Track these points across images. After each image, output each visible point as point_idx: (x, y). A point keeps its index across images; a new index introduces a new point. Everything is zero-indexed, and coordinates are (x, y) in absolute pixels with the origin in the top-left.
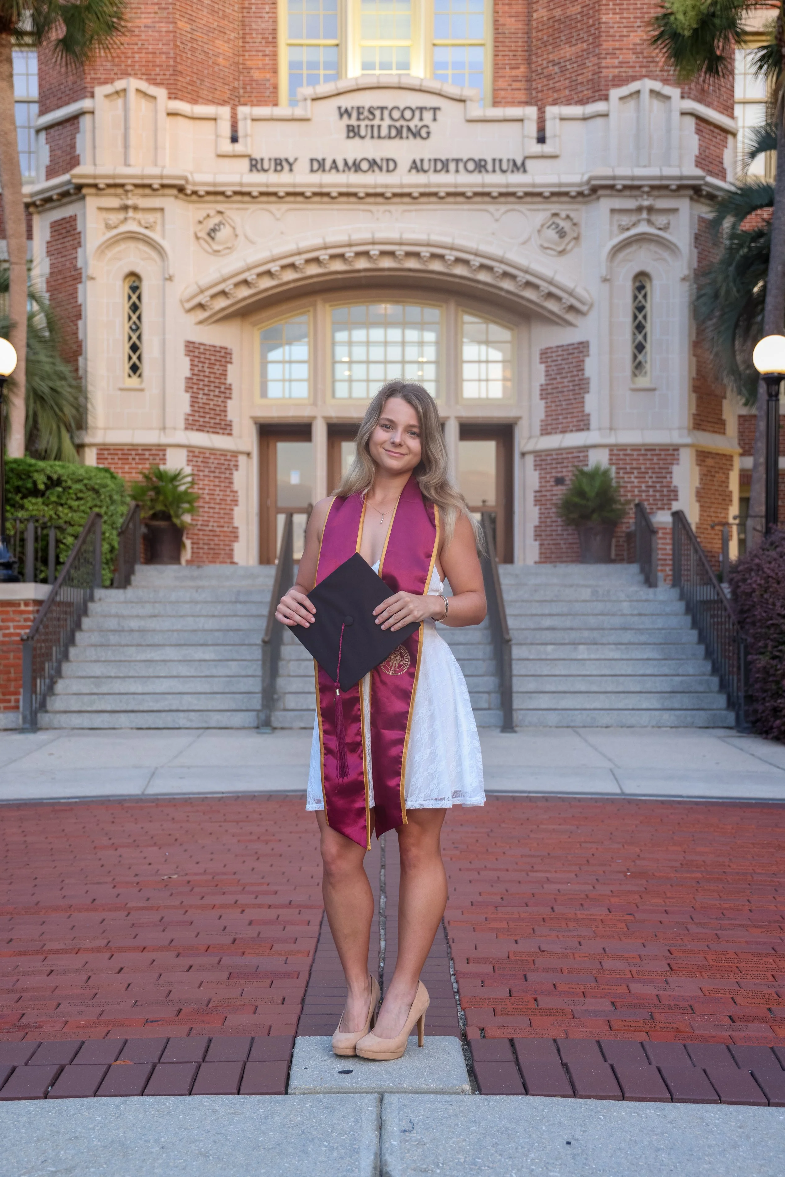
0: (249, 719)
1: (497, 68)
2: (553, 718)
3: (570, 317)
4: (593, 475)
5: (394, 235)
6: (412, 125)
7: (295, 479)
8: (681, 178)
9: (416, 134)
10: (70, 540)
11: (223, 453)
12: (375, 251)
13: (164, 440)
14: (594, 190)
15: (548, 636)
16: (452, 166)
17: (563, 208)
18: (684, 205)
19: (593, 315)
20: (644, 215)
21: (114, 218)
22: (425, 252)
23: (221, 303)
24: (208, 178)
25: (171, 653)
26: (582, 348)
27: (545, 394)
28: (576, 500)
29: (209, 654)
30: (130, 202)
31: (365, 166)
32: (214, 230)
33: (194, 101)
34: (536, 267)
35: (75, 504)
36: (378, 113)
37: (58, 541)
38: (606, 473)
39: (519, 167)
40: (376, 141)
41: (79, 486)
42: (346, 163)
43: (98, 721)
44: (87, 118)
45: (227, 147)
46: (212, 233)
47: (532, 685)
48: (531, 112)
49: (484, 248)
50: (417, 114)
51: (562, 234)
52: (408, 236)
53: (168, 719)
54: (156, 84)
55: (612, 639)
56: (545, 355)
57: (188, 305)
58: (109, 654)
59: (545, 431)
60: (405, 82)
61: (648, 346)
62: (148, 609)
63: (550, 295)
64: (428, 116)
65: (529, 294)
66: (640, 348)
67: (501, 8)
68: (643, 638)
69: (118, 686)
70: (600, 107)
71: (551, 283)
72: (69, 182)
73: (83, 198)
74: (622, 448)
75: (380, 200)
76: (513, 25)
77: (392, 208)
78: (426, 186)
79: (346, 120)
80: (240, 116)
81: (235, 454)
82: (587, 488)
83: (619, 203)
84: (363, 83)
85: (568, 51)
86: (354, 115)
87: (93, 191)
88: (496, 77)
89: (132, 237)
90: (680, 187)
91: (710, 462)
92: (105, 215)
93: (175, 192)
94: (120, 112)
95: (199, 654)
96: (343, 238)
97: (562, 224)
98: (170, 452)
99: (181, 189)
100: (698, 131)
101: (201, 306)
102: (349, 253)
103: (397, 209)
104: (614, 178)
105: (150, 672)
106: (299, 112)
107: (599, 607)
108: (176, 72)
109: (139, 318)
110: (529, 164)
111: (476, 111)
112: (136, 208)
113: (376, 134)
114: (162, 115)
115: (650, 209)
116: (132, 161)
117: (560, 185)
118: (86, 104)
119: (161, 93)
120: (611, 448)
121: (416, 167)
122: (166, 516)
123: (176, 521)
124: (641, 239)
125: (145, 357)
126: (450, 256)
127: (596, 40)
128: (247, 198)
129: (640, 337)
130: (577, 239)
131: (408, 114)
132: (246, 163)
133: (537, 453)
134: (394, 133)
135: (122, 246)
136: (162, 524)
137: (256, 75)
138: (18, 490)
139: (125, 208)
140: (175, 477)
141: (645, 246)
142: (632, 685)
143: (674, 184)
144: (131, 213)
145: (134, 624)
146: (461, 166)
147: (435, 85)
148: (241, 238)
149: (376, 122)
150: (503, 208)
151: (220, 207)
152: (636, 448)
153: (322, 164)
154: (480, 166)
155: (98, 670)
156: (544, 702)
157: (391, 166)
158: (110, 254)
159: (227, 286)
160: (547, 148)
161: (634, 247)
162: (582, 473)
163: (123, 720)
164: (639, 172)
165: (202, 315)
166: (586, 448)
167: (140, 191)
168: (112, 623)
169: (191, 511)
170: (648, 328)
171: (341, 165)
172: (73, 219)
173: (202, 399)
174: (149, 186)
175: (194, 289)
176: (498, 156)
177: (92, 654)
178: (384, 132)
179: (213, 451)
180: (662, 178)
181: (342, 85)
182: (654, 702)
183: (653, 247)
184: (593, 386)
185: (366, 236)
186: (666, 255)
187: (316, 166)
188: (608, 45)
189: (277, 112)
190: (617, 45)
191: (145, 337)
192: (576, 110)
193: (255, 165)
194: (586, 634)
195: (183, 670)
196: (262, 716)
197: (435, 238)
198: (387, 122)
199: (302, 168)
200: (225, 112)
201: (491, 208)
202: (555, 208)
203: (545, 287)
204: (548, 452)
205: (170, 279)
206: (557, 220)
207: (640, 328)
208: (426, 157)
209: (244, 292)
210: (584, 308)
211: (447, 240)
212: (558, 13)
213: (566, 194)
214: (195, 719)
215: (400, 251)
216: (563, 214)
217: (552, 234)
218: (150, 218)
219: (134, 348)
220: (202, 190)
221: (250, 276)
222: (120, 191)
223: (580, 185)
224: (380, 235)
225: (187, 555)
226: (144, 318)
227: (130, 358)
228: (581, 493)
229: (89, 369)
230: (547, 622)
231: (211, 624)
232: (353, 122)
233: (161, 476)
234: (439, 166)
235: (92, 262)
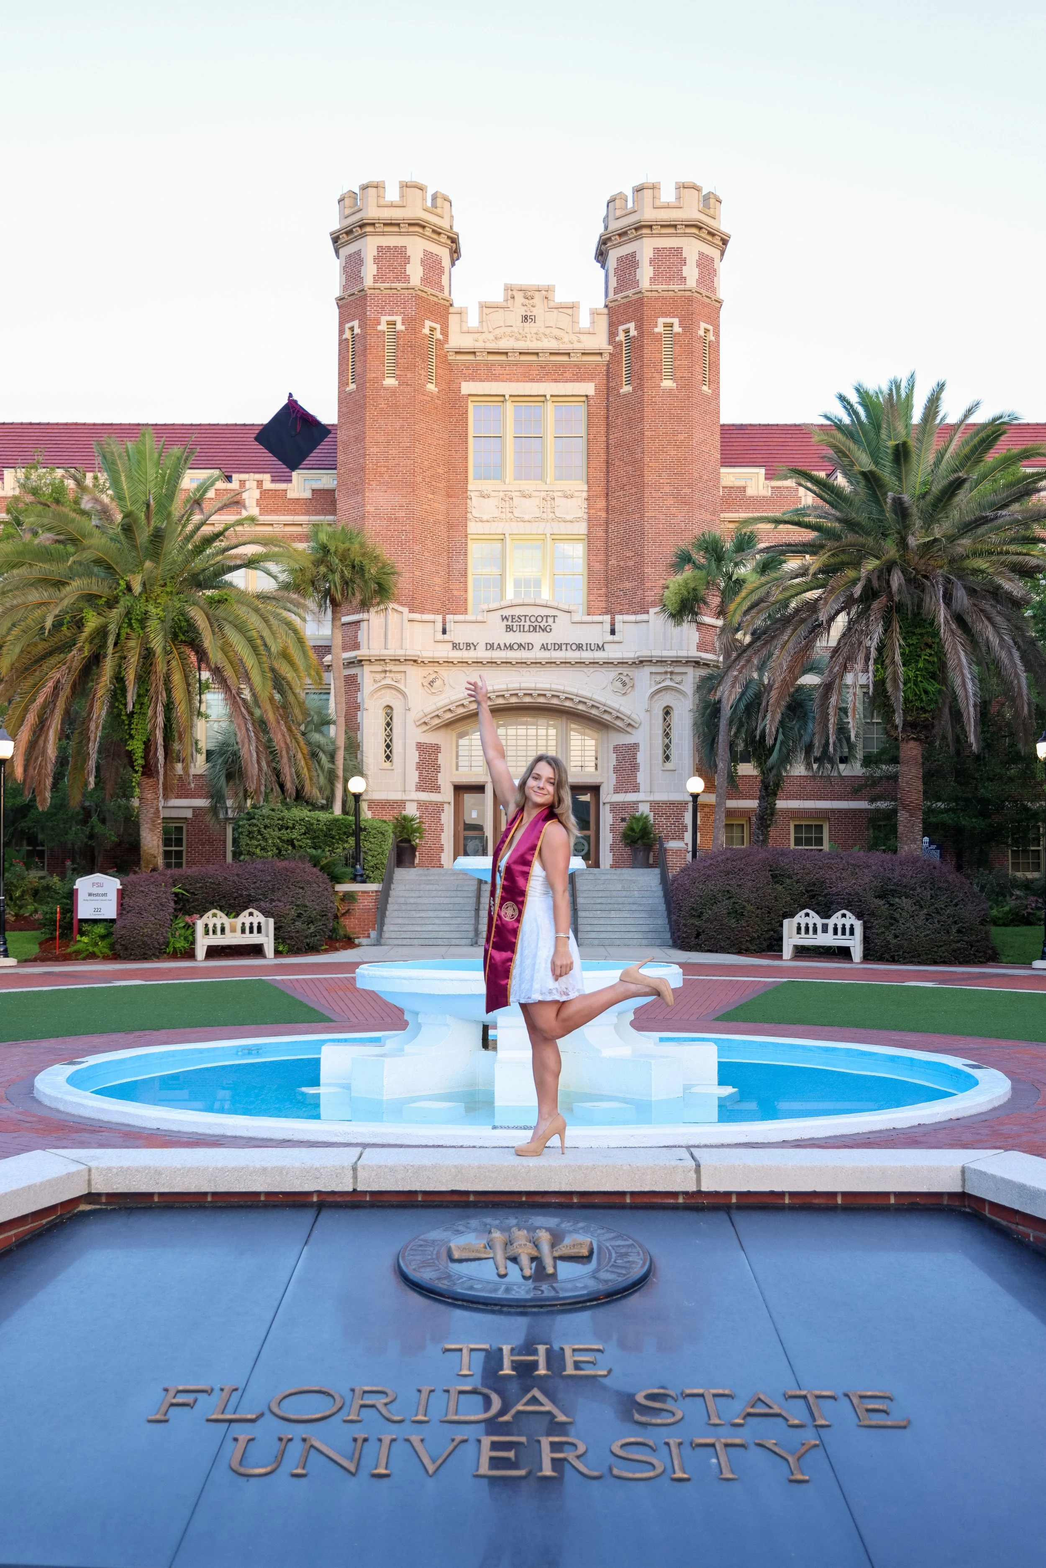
0: (468, 941)
1: (590, 589)
2: (596, 942)
3: (629, 729)
4: (638, 820)
5: (532, 685)
6: (542, 625)
7: (474, 815)
8: (688, 657)
9: (544, 630)
10: (370, 858)
11: (436, 803)
12: (521, 693)
13: (404, 798)
14: (641, 662)
15: (599, 907)
16: (564, 647)
17: (625, 671)
18: (690, 670)
19: (641, 729)
20: (669, 676)
21: (379, 676)
22: (549, 694)
23: (436, 721)
24: (430, 654)
25: (431, 914)
26: (635, 746)
27: (616, 770)
28: (630, 833)
29: (447, 914)
30: (388, 669)
31: (516, 647)
32: (432, 682)
33: (423, 613)
34: (609, 703)
35: (372, 840)
36: (523, 618)
37: (364, 859)
38: (647, 816)
39: (601, 648)
40: (522, 633)
41: (374, 831)
42: (505, 645)
43: (405, 942)
44: (366, 623)
45: (440, 636)
46: (431, 683)
47: (589, 928)
48: (607, 618)
49: (581, 692)
50: (545, 619)
51: (624, 684)
52: (539, 686)
53: (434, 942)
54: (402, 605)
55: (627, 908)
56: (616, 749)
57: (418, 723)
58: (404, 915)
59: (617, 791)
60: (538, 602)
61: (672, 746)
62: (417, 894)
63: (617, 717)
64: (550, 620)
65: (606, 717)
66: (667, 747)
67: (592, 558)
68: (642, 908)
69: (410, 928)
70: (644, 617)
71: (618, 711)
72: (356, 657)
73: (363, 665)
74: (657, 803)
75: (524, 665)
76: (598, 566)
77: (531, 669)
78: (549, 659)
79: (505, 622)
80: (447, 620)
81: (442, 803)
82: (635, 826)
83: (654, 669)
84: (515, 602)
85: (628, 585)
86: (510, 619)
87: (368, 663)
88: (589, 594)
89: (389, 687)
90: (687, 662)
91: (706, 810)
92: (373, 675)
93: (412, 663)
94: (383, 620)
95: (443, 914)
96: (504, 687)
97: (624, 679)
98: (407, 804)
99: (415, 661)
100: (698, 629)
101: (425, 723)
102: (507, 695)
103: (533, 670)
104: (651, 657)
105: (423, 922)
106: (480, 618)
107: (624, 893)
108: (413, 598)
109: (391, 730)
110: (605, 646)
111: (577, 617)
112: (390, 671)
113: (522, 629)
114: (405, 621)
115: (672, 673)
116: (389, 646)
117: (623, 659)
118: (365, 616)
119: (405, 610)
120: (651, 802)
121: (544, 647)
122: (409, 841)
123: (413, 843)
124: (667, 688)
125: (395, 751)
126: (563, 696)
127: (642, 581)
128: (451, 665)
129: (667, 741)
130: (633, 687)
131: (539, 619)
132: (451, 644)
133: (611, 804)
134: (532, 629)
135: (383, 691)
136: (406, 845)
137: (455, 593)
138: (345, 833)
139: (385, 671)
140: (413, 820)
141: (669, 692)
142: (632, 928)
143: (684, 660)
144: (388, 674)
145: (412, 901)
146: (569, 647)
147: (555, 604)
148: (447, 685)
149: (522, 623)
150: (592, 670)
151: (436, 669)
152: (665, 803)
153: (492, 646)
154: (579, 647)
155: (400, 921)
156: (593, 935)
157: (530, 647)
158: (376, 696)
159: (440, 713)
160: (616, 638)
161: (664, 693)
162: (634, 818)
163: (415, 942)
164: (665, 653)
165: (425, 728)
166: (637, 802)
167: (393, 662)
168: (402, 900)
169: (421, 838)
170: (673, 735)
171: (502, 646)
172: (356, 676)
173: (425, 773)
174: (399, 660)
175: (421, 714)
176: (589, 642)
177: (396, 914)
178: (526, 628)
179: (431, 802)
180: (677, 657)
181: (504, 604)
182: (640, 936)
183: (673, 692)
184: (641, 768)
185: (517, 686)
186: (681, 697)
187: (489, 647)
188: (648, 585)
189: (468, 617)
190: (653, 584)
191: (394, 740)
192: (632, 618)
193: (455, 646)
194: (616, 906)
195: (437, 921)
196: (474, 941)
197: (554, 687)
198: (528, 623)
199: (481, 647)
200: (439, 618)
201: (585, 670)
202: (620, 670)
203: (615, 713)
204: (618, 803)
205: (409, 710)
206: (621, 677)
207: (667, 735)
208: (550, 642)
209: (449, 715)
210: (637, 725)
211: (561, 688)
212: (622, 563)
213: (627, 663)
214: (446, 942)
215: (535, 693)
216: (625, 674)
217: (619, 684)
218: (399, 676)
219: (388, 746)
220: (426, 661)
221: (452, 707)
222: (382, 662)
223: (634, 659)
224: (523, 685)
225: (417, 861)
226: (394, 730)
227: (386, 752)
228: (632, 829)
229: (365, 759)
230: (599, 901)
231: (447, 901)
232: (510, 623)
233: (405, 818)
234: (557, 647)
235: (366, 701)
